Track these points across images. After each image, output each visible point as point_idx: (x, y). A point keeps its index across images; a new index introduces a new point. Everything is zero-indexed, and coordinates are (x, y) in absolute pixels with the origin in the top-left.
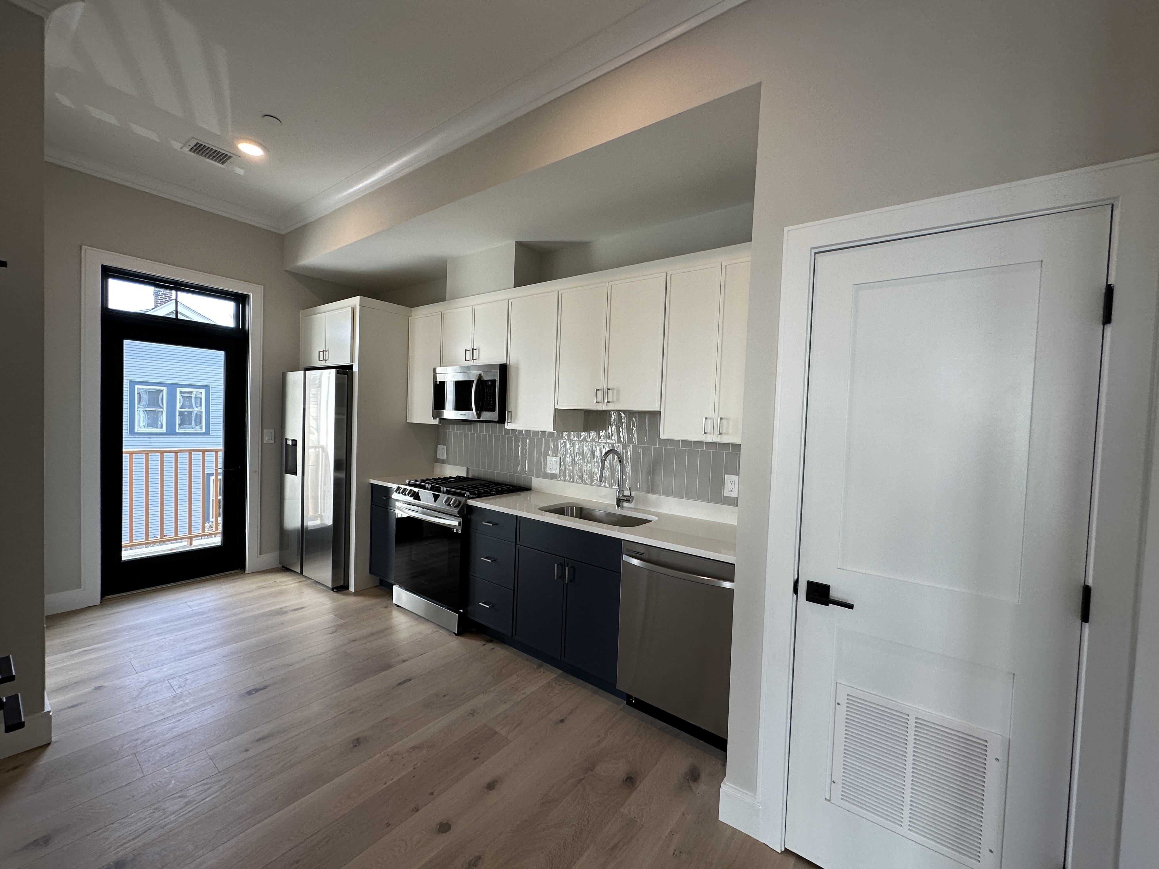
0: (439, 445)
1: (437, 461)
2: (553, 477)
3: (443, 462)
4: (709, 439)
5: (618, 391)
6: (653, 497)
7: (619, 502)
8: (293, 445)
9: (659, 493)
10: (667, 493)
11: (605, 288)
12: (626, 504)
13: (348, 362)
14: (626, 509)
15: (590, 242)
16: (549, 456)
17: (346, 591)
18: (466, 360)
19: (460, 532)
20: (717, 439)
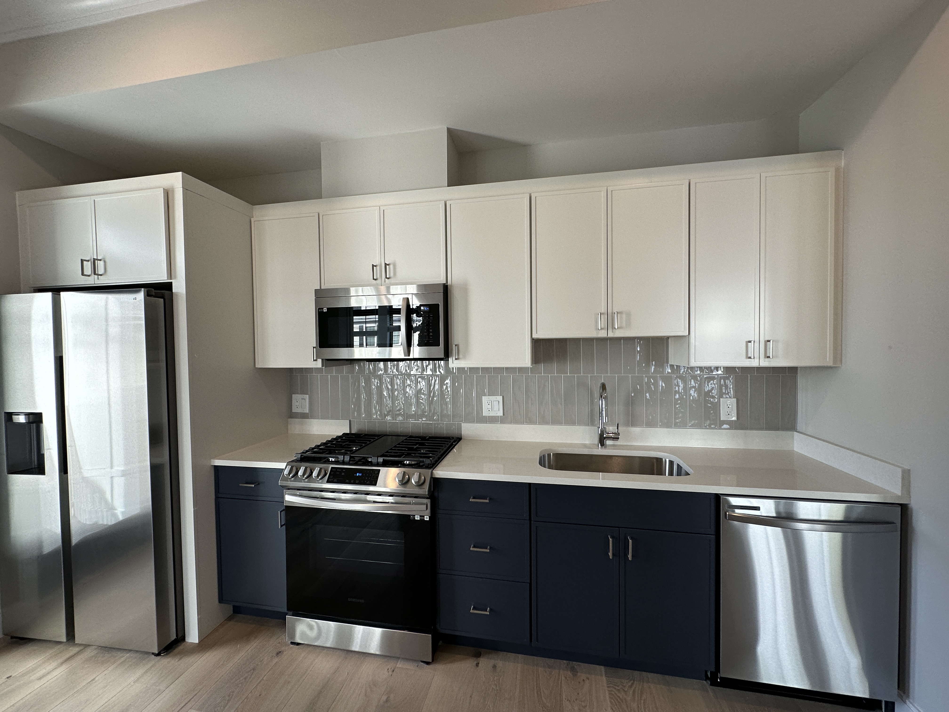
0: (293, 395)
1: (292, 415)
2: (493, 420)
3: (304, 416)
4: (754, 363)
5: (629, 315)
6: (636, 430)
7: (602, 440)
8: (29, 423)
9: (641, 425)
10: (651, 424)
11: (603, 194)
12: (608, 442)
13: (162, 277)
14: (610, 448)
15: (530, 145)
16: (485, 395)
17: (181, 647)
18: (374, 279)
19: (427, 518)
20: (765, 363)
